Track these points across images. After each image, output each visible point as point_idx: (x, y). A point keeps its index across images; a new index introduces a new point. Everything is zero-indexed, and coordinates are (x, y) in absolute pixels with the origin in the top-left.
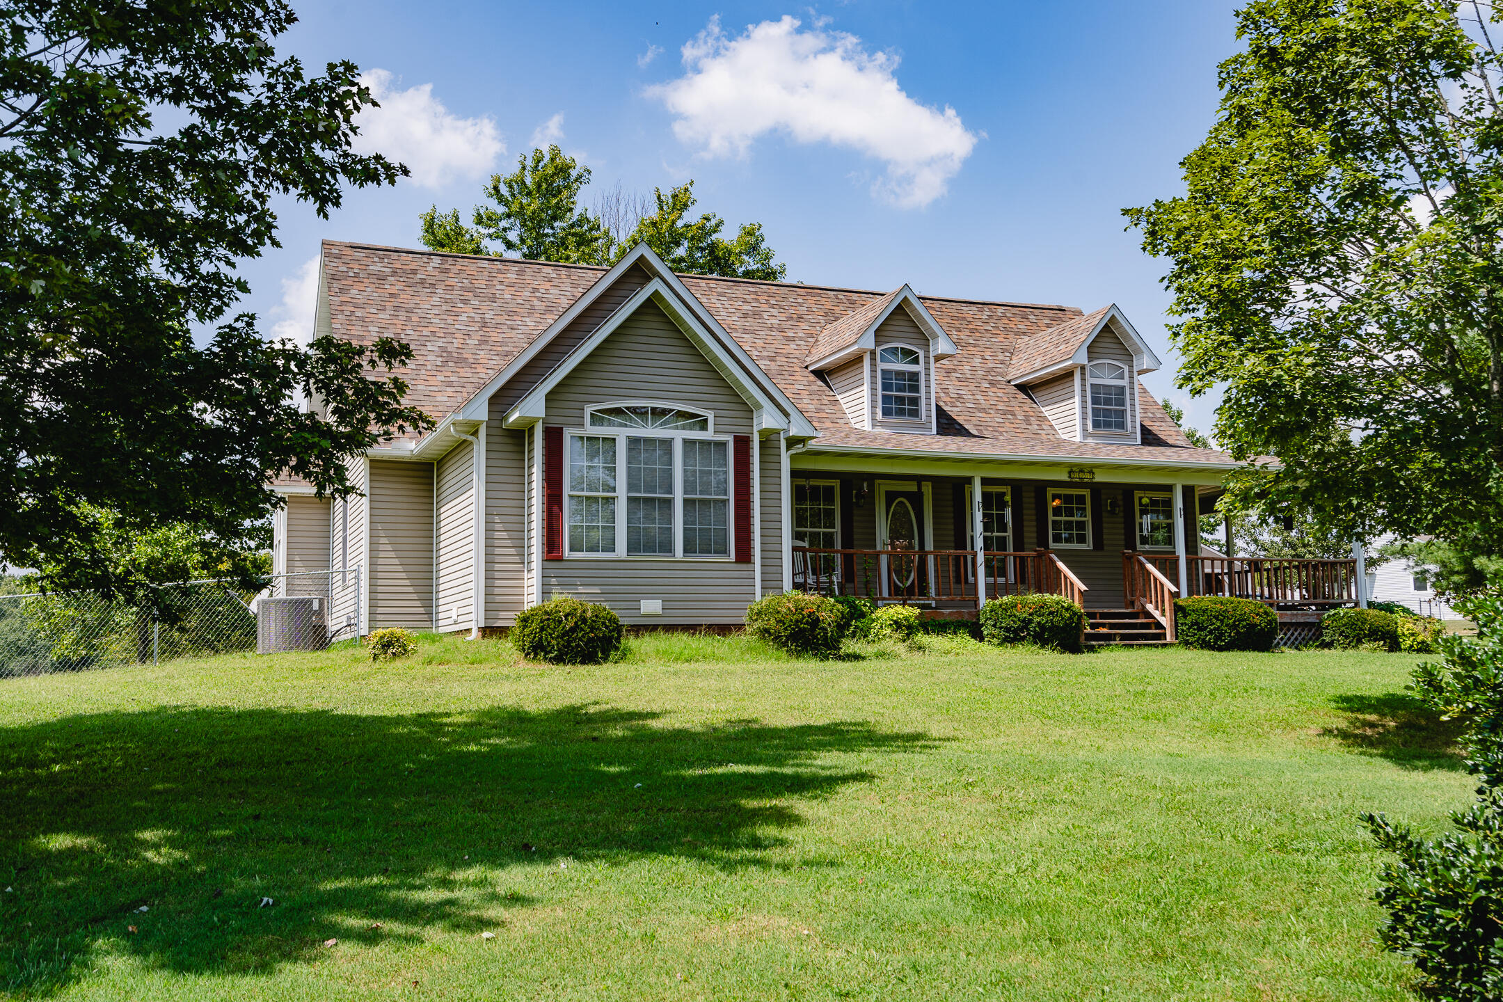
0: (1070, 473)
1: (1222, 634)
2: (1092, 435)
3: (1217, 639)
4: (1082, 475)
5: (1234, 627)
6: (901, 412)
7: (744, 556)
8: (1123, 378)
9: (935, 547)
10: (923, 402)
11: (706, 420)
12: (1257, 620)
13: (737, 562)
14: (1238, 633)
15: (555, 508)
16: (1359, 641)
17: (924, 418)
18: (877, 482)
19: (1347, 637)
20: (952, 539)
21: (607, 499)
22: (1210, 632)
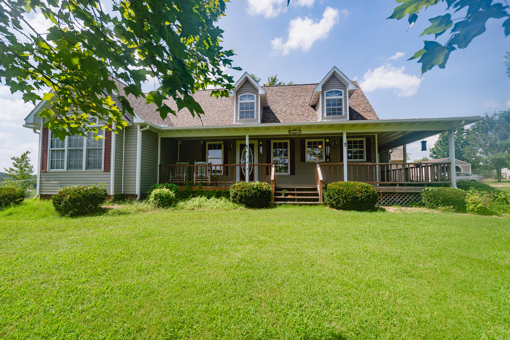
0: (289, 131)
1: (339, 201)
2: (326, 118)
3: (337, 203)
4: (294, 132)
5: (346, 198)
6: (247, 117)
7: (107, 169)
8: (341, 95)
9: (258, 163)
10: (255, 112)
11: (96, 120)
12: (359, 195)
13: (104, 171)
14: (347, 201)
15: (45, 154)
16: (437, 205)
17: (255, 118)
18: (237, 141)
19: (431, 202)
20: (266, 159)
21: (62, 150)
22: (335, 200)
